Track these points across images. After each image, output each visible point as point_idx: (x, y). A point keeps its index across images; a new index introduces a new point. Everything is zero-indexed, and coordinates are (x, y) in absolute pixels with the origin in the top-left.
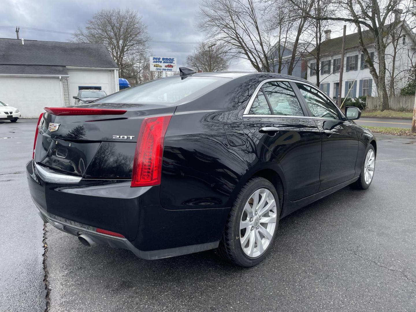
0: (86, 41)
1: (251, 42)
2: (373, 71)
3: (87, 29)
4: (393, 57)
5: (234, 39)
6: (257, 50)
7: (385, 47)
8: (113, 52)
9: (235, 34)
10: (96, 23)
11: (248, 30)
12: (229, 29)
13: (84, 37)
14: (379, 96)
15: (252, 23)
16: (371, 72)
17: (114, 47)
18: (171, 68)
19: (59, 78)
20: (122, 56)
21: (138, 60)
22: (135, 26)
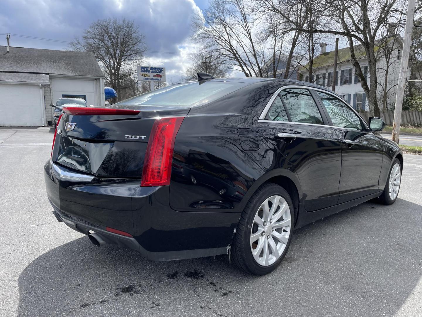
0: (83, 50)
1: (245, 53)
2: (365, 85)
3: (84, 39)
4: (385, 71)
5: (228, 50)
6: (250, 62)
7: (376, 60)
8: (110, 62)
9: (229, 45)
10: (93, 32)
11: (242, 42)
12: (223, 41)
13: (81, 46)
14: (370, 110)
15: (246, 35)
16: (362, 86)
17: (111, 57)
18: (159, 78)
19: (39, 85)
20: (119, 66)
21: (135, 70)
22: (133, 36)
